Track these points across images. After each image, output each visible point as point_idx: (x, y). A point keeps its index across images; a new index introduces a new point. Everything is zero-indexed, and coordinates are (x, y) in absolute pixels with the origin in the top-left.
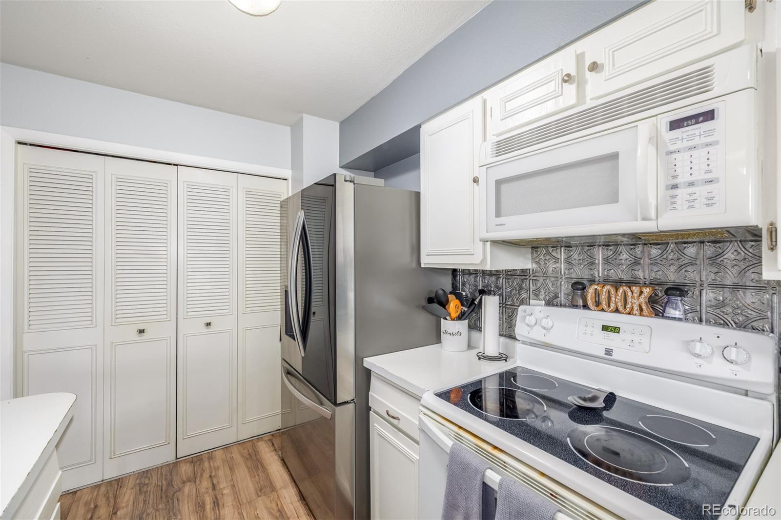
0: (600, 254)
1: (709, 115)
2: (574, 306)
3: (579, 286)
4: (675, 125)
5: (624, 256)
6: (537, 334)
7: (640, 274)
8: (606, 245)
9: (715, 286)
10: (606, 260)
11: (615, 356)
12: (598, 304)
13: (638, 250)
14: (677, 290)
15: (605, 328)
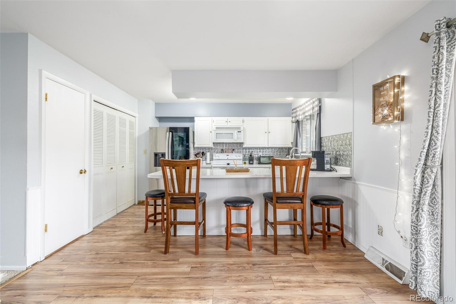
0: (224, 145)
1: (240, 132)
2: (222, 153)
3: (222, 150)
4: (238, 132)
5: (228, 145)
6: (217, 158)
7: (230, 148)
8: (225, 144)
9: (237, 149)
10: (225, 146)
11: (229, 159)
12: (225, 152)
13: (230, 144)
14: (233, 150)
15: (227, 155)
